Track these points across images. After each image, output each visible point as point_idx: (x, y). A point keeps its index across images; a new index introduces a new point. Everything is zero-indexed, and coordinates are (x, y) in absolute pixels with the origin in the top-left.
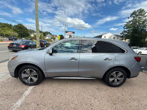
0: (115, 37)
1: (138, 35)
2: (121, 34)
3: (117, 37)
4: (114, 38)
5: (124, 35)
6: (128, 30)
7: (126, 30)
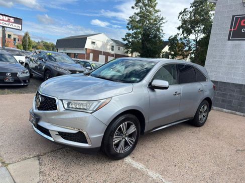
0: (114, 44)
1: (152, 46)
2: (124, 40)
3: (118, 47)
4: (113, 47)
5: (129, 42)
6: (135, 33)
7: (131, 32)
